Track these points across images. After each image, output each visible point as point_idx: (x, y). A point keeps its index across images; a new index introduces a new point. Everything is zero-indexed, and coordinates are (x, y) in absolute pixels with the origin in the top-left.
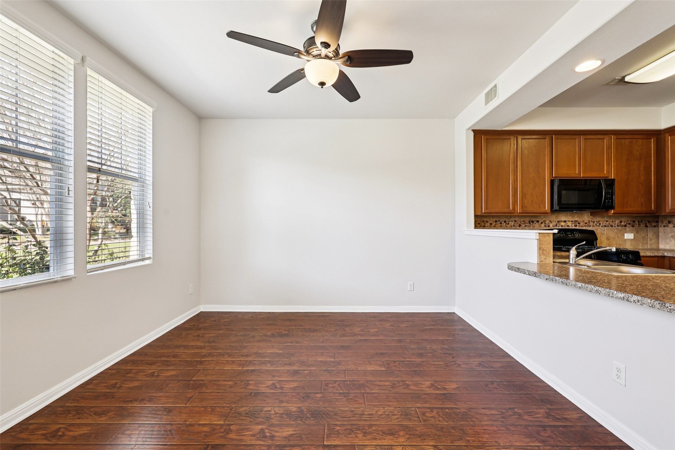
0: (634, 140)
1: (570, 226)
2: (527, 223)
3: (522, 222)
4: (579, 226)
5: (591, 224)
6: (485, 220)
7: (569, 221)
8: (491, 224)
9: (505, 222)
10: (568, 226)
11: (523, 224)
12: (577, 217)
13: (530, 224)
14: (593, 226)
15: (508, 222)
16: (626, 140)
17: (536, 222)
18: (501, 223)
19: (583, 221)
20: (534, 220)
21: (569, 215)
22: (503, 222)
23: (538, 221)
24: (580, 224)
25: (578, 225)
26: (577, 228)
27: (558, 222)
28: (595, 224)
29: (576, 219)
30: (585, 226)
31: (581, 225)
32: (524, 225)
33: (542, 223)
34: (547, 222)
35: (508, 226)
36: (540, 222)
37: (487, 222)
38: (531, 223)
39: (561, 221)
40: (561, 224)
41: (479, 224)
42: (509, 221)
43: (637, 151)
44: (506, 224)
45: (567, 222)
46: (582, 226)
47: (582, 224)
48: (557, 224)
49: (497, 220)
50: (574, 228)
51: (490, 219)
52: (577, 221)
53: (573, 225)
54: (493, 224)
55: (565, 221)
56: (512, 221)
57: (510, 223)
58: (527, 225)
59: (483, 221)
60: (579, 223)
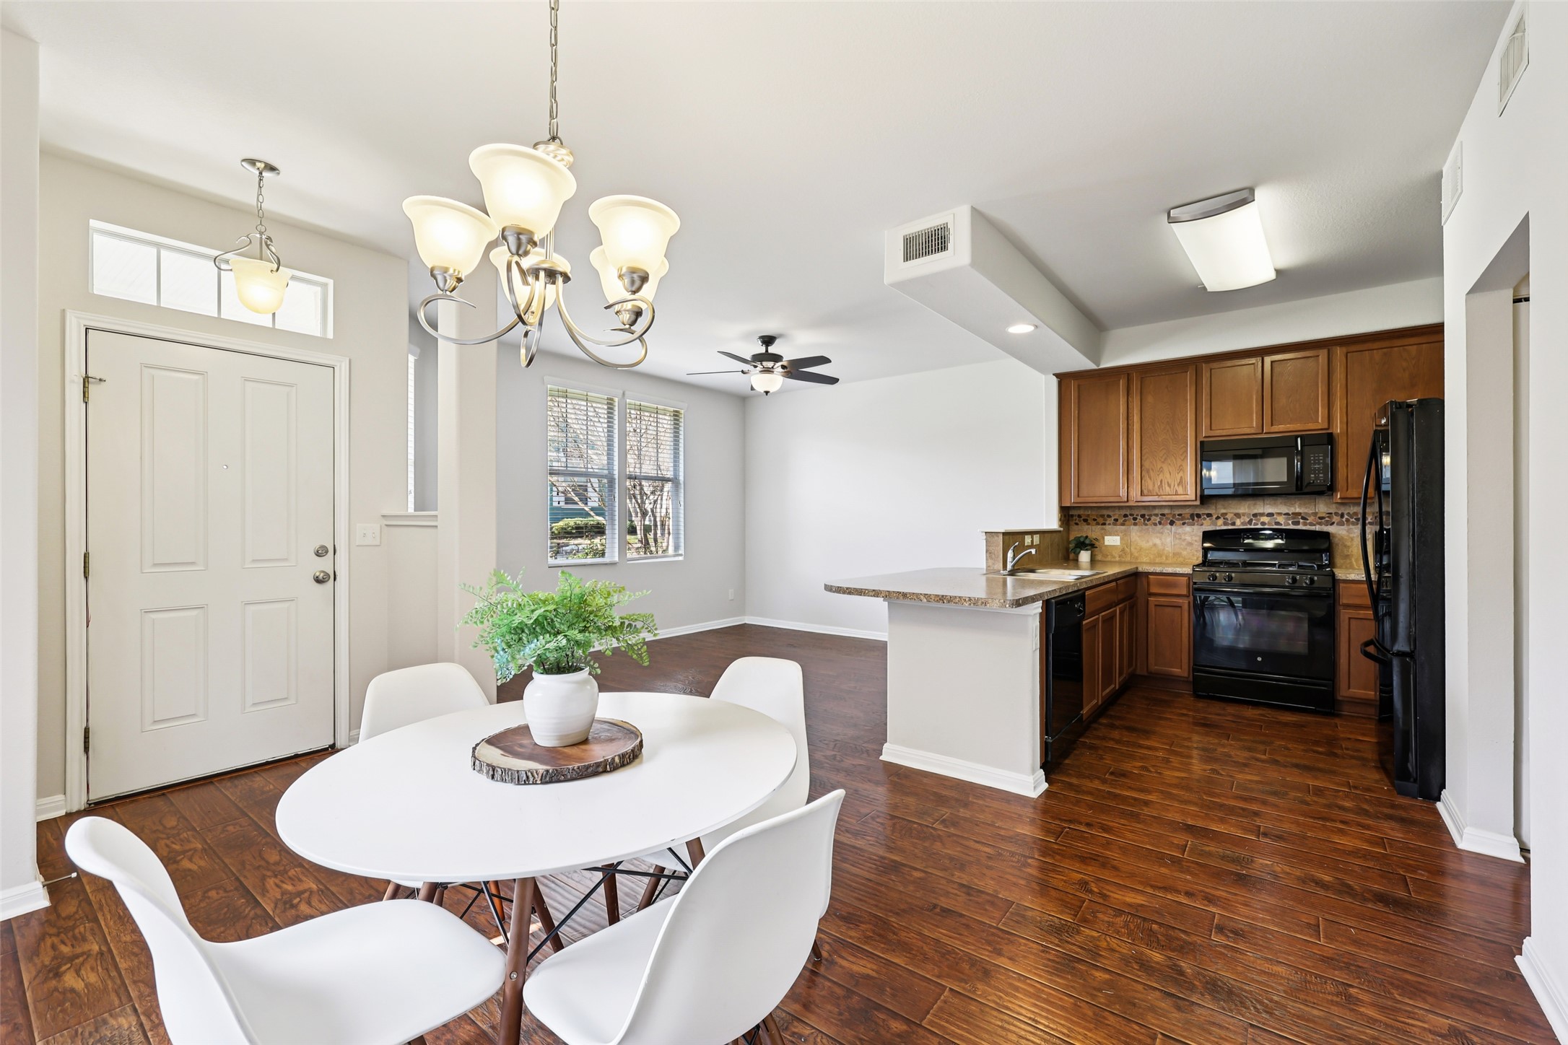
0: (1396, 349)
1: (1282, 523)
2: (1188, 519)
3: (1177, 517)
4: (1305, 524)
5: (1336, 519)
6: (1106, 512)
7: (1280, 514)
8: (1116, 520)
9: (1143, 516)
10: (1278, 523)
11: (1178, 520)
12: (1300, 507)
13: (1193, 520)
14: (1341, 524)
15: (1148, 517)
16: (1375, 351)
17: (1205, 516)
18: (1135, 519)
19: (1315, 514)
20: (1201, 513)
21: (1281, 503)
22: (1139, 517)
23: (1209, 515)
24: (1308, 520)
25: (1301, 521)
26: (1301, 527)
27: (1255, 515)
28: (1344, 520)
29: (1298, 510)
30: (1320, 524)
31: (1308, 521)
32: (1181, 522)
33: (1218, 518)
34: (1229, 516)
35: (1148, 523)
36: (1214, 517)
37: (1109, 516)
38: (1196, 518)
39: (1262, 515)
40: (1262, 520)
41: (1095, 520)
42: (1150, 515)
43: (1404, 370)
44: (1144, 521)
45: (1275, 516)
46: (1311, 524)
47: (1311, 519)
48: (1251, 520)
49: (1128, 513)
50: (1292, 527)
51: (1114, 511)
52: (1300, 514)
53: (1290, 522)
54: (1121, 521)
55: (1270, 515)
56: (1156, 515)
57: (1153, 518)
58: (1187, 521)
59: (1102, 516)
60: (1303, 518)
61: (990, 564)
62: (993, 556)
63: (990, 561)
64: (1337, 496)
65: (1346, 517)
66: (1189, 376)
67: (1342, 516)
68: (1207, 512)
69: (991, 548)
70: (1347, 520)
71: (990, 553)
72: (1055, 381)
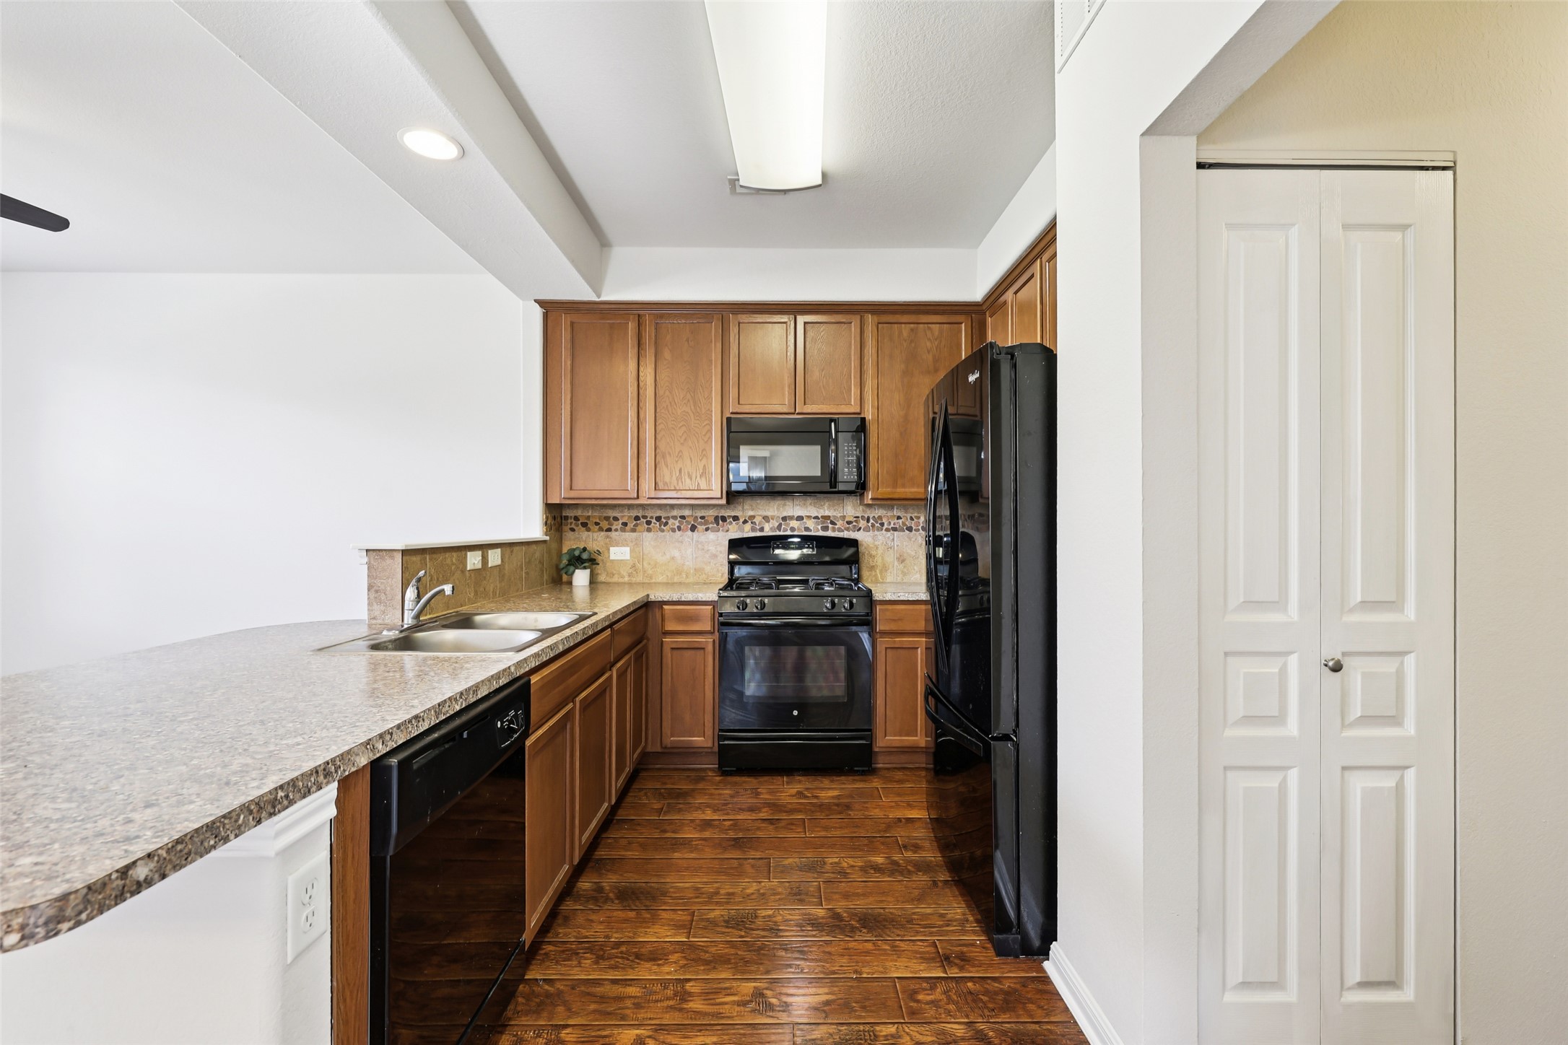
0: (921, 325)
1: (812, 528)
2: (712, 523)
3: (700, 520)
4: (834, 530)
5: (862, 523)
6: (611, 513)
7: (809, 517)
8: (625, 524)
9: (658, 519)
10: (807, 529)
11: (701, 524)
12: (829, 508)
13: (718, 524)
14: (867, 529)
15: (664, 521)
16: (903, 325)
17: (731, 519)
18: (649, 523)
19: (843, 517)
20: (726, 515)
21: (811, 504)
22: (654, 521)
23: (736, 518)
24: (836, 524)
25: (830, 526)
26: (830, 533)
27: (784, 519)
28: (870, 524)
29: (827, 513)
30: (848, 529)
31: (836, 527)
32: (704, 527)
33: (745, 522)
34: (757, 520)
35: (665, 528)
36: (741, 520)
37: (616, 519)
38: (720, 522)
39: (791, 518)
40: (791, 525)
41: (597, 524)
42: (668, 518)
43: (929, 352)
44: (660, 526)
45: (805, 520)
46: (840, 530)
47: (839, 524)
48: (780, 525)
49: (640, 515)
50: (821, 533)
51: (622, 512)
52: (828, 517)
53: (819, 527)
54: (631, 525)
55: (800, 518)
56: (675, 518)
57: (671, 521)
58: (710, 526)
59: (607, 518)
60: (833, 523)
61: (377, 613)
62: (383, 597)
63: (375, 606)
64: (868, 496)
65: (872, 521)
66: (714, 328)
67: (868, 520)
68: (733, 514)
69: (378, 582)
70: (873, 525)
71: (377, 591)
72: (538, 312)
